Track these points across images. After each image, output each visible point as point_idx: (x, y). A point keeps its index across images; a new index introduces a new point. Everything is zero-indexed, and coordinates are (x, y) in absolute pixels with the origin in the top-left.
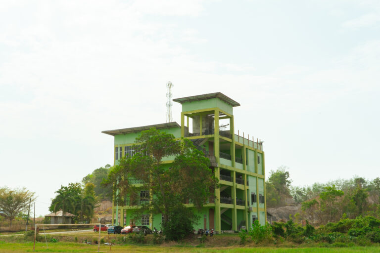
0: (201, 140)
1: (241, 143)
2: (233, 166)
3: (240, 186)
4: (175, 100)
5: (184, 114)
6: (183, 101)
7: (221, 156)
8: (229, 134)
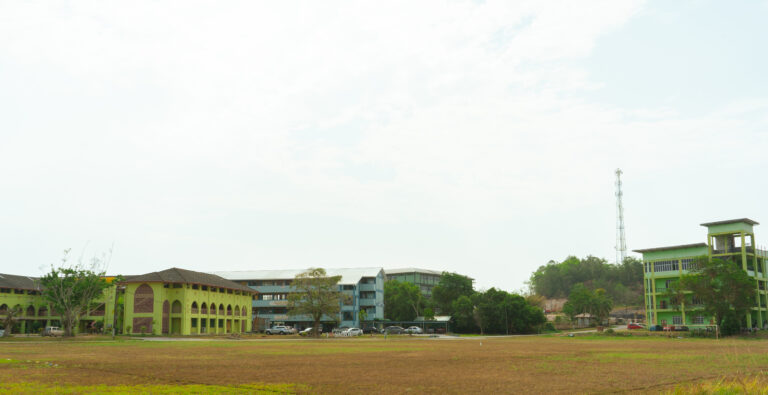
0: (728, 257)
1: (760, 256)
2: (756, 275)
3: (762, 292)
4: (702, 225)
5: (710, 236)
6: (708, 225)
7: (749, 269)
8: (751, 249)
